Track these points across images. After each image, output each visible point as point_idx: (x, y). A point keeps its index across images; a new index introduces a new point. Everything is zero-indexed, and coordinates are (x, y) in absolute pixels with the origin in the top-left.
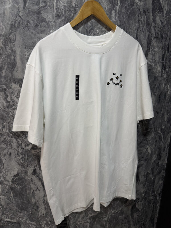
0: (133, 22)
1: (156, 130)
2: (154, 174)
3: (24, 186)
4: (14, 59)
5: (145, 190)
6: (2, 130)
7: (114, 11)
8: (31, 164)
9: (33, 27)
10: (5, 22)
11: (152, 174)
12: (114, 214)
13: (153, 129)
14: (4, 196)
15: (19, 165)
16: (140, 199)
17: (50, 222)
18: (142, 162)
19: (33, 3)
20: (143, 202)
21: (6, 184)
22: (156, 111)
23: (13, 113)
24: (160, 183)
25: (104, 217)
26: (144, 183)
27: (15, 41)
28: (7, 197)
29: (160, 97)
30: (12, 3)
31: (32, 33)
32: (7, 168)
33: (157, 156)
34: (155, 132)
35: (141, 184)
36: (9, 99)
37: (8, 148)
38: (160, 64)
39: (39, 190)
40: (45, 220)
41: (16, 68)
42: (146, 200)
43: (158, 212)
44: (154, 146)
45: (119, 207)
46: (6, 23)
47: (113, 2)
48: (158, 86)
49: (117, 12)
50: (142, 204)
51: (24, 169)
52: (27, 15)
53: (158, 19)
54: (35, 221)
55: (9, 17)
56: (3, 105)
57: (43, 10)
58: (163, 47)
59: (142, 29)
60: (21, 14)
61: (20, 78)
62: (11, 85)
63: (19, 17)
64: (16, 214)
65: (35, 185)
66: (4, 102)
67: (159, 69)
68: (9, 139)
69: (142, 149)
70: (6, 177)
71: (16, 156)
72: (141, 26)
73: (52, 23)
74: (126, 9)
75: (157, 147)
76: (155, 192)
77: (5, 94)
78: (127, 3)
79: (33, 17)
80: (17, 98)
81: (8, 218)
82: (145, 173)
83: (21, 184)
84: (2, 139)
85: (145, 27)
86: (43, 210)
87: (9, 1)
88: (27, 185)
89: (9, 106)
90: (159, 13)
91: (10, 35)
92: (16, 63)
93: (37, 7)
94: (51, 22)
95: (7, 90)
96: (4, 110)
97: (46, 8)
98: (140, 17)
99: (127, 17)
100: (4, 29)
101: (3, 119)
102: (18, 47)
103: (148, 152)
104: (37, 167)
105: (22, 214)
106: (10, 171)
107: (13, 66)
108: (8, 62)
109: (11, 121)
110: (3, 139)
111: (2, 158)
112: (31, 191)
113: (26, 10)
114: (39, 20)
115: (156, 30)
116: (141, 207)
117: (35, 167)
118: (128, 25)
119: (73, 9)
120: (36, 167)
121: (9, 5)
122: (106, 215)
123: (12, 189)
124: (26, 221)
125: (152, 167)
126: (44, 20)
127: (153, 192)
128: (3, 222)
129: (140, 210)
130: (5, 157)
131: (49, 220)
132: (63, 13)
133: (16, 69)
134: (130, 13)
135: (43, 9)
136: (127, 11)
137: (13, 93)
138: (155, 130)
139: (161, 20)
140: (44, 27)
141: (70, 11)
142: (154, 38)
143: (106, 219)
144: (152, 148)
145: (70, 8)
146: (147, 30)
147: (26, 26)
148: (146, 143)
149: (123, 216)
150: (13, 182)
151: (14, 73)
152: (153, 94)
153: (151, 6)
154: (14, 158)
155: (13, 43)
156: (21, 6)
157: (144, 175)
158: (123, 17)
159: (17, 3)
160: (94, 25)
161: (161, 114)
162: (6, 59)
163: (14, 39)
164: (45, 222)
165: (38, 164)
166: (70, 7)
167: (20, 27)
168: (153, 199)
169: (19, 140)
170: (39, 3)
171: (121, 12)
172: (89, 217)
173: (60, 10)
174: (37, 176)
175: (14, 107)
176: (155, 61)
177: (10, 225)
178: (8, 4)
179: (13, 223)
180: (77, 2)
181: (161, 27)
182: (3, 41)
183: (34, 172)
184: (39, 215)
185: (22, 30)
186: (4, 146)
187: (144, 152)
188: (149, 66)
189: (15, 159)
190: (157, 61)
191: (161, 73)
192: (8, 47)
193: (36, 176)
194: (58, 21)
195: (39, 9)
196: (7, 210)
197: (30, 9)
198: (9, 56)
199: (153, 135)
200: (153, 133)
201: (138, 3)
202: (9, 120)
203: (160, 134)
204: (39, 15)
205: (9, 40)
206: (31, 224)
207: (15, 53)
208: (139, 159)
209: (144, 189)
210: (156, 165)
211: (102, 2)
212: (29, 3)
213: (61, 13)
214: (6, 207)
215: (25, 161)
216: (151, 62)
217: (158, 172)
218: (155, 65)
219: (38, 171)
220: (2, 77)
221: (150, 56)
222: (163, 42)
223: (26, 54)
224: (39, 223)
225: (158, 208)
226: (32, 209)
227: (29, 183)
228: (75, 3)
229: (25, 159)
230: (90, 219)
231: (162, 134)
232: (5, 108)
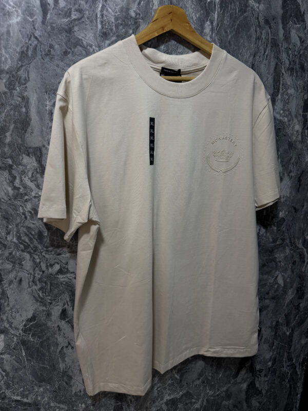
0: (246, 41)
1: (294, 243)
2: (291, 325)
3: (45, 338)
4: (27, 113)
5: (273, 354)
6: (6, 238)
7: (208, 23)
8: (57, 300)
9: (60, 55)
10: (10, 48)
11: (285, 325)
12: (212, 398)
13: (288, 241)
14: (9, 356)
15: (37, 300)
16: (264, 371)
17: (92, 407)
18: (267, 301)
19: (60, 14)
20: (269, 377)
21: (12, 334)
22: (293, 206)
23: (25, 208)
24: (303, 342)
25: (194, 403)
26: (271, 341)
27: (27, 80)
28: (14, 357)
29: (299, 181)
30: (22, 15)
31: (58, 66)
32: (14, 306)
33: (295, 291)
34: (292, 245)
35: (264, 343)
36: (17, 183)
37: (16, 270)
38: (300, 118)
39: (72, 348)
40: (84, 402)
41: (30, 128)
42: (275, 374)
43: (299, 398)
44: (289, 272)
45: (222, 384)
46: (11, 50)
47: (206, 7)
48: (296, 158)
49: (215, 23)
50: (268, 381)
51: (44, 308)
52: (49, 35)
53: (294, 35)
54: (66, 403)
55: (18, 40)
56: (7, 194)
57: (76, 25)
58: (304, 88)
59: (264, 54)
60: (37, 33)
61: (37, 145)
62: (21, 158)
63: (35, 39)
64: (31, 389)
65: (65, 337)
66: (10, 189)
67: (298, 127)
68: (18, 253)
69: (265, 277)
70: (13, 321)
71: (30, 284)
72: (262, 48)
73: (94, 47)
74: (230, 19)
75: (295, 273)
76: (293, 360)
77: (10, 173)
78: (233, 7)
79: (59, 37)
80: (32, 181)
81: (17, 395)
82: (272, 322)
83: (40, 335)
84: (6, 253)
85: (269, 51)
86: (79, 384)
87: (17, 11)
88: (50, 338)
89: (17, 196)
90: (296, 24)
91: (18, 71)
92: (30, 120)
93: (66, 20)
94: (91, 46)
95: (13, 167)
96: (9, 202)
97: (83, 22)
98: (258, 33)
99: (234, 33)
100: (9, 61)
101: (7, 218)
102: (33, 92)
103: (277, 283)
104: (68, 305)
105: (42, 389)
106: (20, 311)
107: (24, 124)
108: (16, 118)
109: (21, 222)
110: (8, 255)
111: (6, 287)
112: (58, 348)
113: (47, 26)
114: (70, 43)
115: (291, 56)
116: (266, 387)
117: (64, 305)
118: (235, 48)
119: (132, 21)
120: (66, 305)
121: (16, 18)
122: (198, 399)
123: (24, 343)
124: (49, 403)
125: (286, 312)
126: (78, 43)
127: (288, 360)
128: (9, 402)
129: (264, 392)
130: (11, 286)
131: (90, 402)
132: (114, 29)
133: (29, 130)
134: (239, 25)
135: (77, 23)
136: (234, 21)
137: (25, 172)
138: (291, 242)
139: (299, 37)
140: (80, 54)
141: (126, 25)
142: (288, 69)
143: (197, 406)
144: (286, 276)
145: (126, 20)
146: (273, 55)
147: (46, 55)
148: (275, 266)
149: (231, 401)
150: (25, 331)
151: (26, 137)
152: (286, 174)
153: (281, 12)
154: (26, 288)
155: (25, 84)
156: (38, 19)
157: (271, 327)
158: (226, 32)
159: (32, 15)
160: (170, 49)
161: (303, 213)
162: (12, 112)
163: (25, 77)
164: (83, 405)
165: (70, 300)
166: (126, 18)
167: (36, 56)
168: (288, 373)
169: (36, 257)
170: (70, 12)
171: (222, 23)
172: (165, 400)
173: (109, 23)
174: (68, 321)
175: (26, 197)
176: (290, 114)
177: (20, 407)
178: (15, 16)
179: (26, 404)
180: (138, 8)
181: (301, 50)
182: (6, 82)
183: (64, 314)
184: (73, 393)
185: (39, 61)
186: (9, 266)
187: (270, 283)
188: (277, 122)
189: (29, 289)
190: (293, 114)
191: (302, 136)
192: (16, 92)
193: (66, 322)
194: (105, 43)
195: (69, 24)
196: (16, 380)
197: (54, 24)
198: (16, 107)
199: (288, 251)
200: (287, 247)
201: (254, 6)
202: (19, 221)
203: (301, 250)
204: (70, 34)
205: (17, 80)
206: (59, 408)
207: (28, 102)
208: (261, 297)
209: (271, 353)
210: (294, 308)
211: (186, 7)
212: (51, 13)
213: (110, 29)
214: (14, 376)
215: (47, 294)
216: (281, 115)
217: (299, 321)
218: (289, 121)
219: (69, 312)
220: (5, 144)
221: (279, 104)
222: (305, 77)
223: (48, 103)
224: (73, 407)
225: (300, 390)
226: (60, 380)
227: (55, 334)
228: (135, 11)
229: (47, 291)
230: (167, 404)
231: (305, 250)
232: (10, 200)
